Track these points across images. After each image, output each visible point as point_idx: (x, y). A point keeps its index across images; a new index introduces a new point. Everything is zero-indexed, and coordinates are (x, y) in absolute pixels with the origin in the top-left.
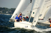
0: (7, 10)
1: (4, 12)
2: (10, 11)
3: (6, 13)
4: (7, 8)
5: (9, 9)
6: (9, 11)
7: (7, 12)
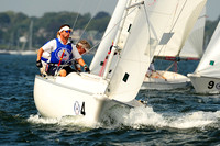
0: (25, 28)
1: (7, 41)
2: (41, 31)
3: (17, 45)
4: (22, 17)
5: (34, 19)
6: (36, 29)
7: (23, 39)
